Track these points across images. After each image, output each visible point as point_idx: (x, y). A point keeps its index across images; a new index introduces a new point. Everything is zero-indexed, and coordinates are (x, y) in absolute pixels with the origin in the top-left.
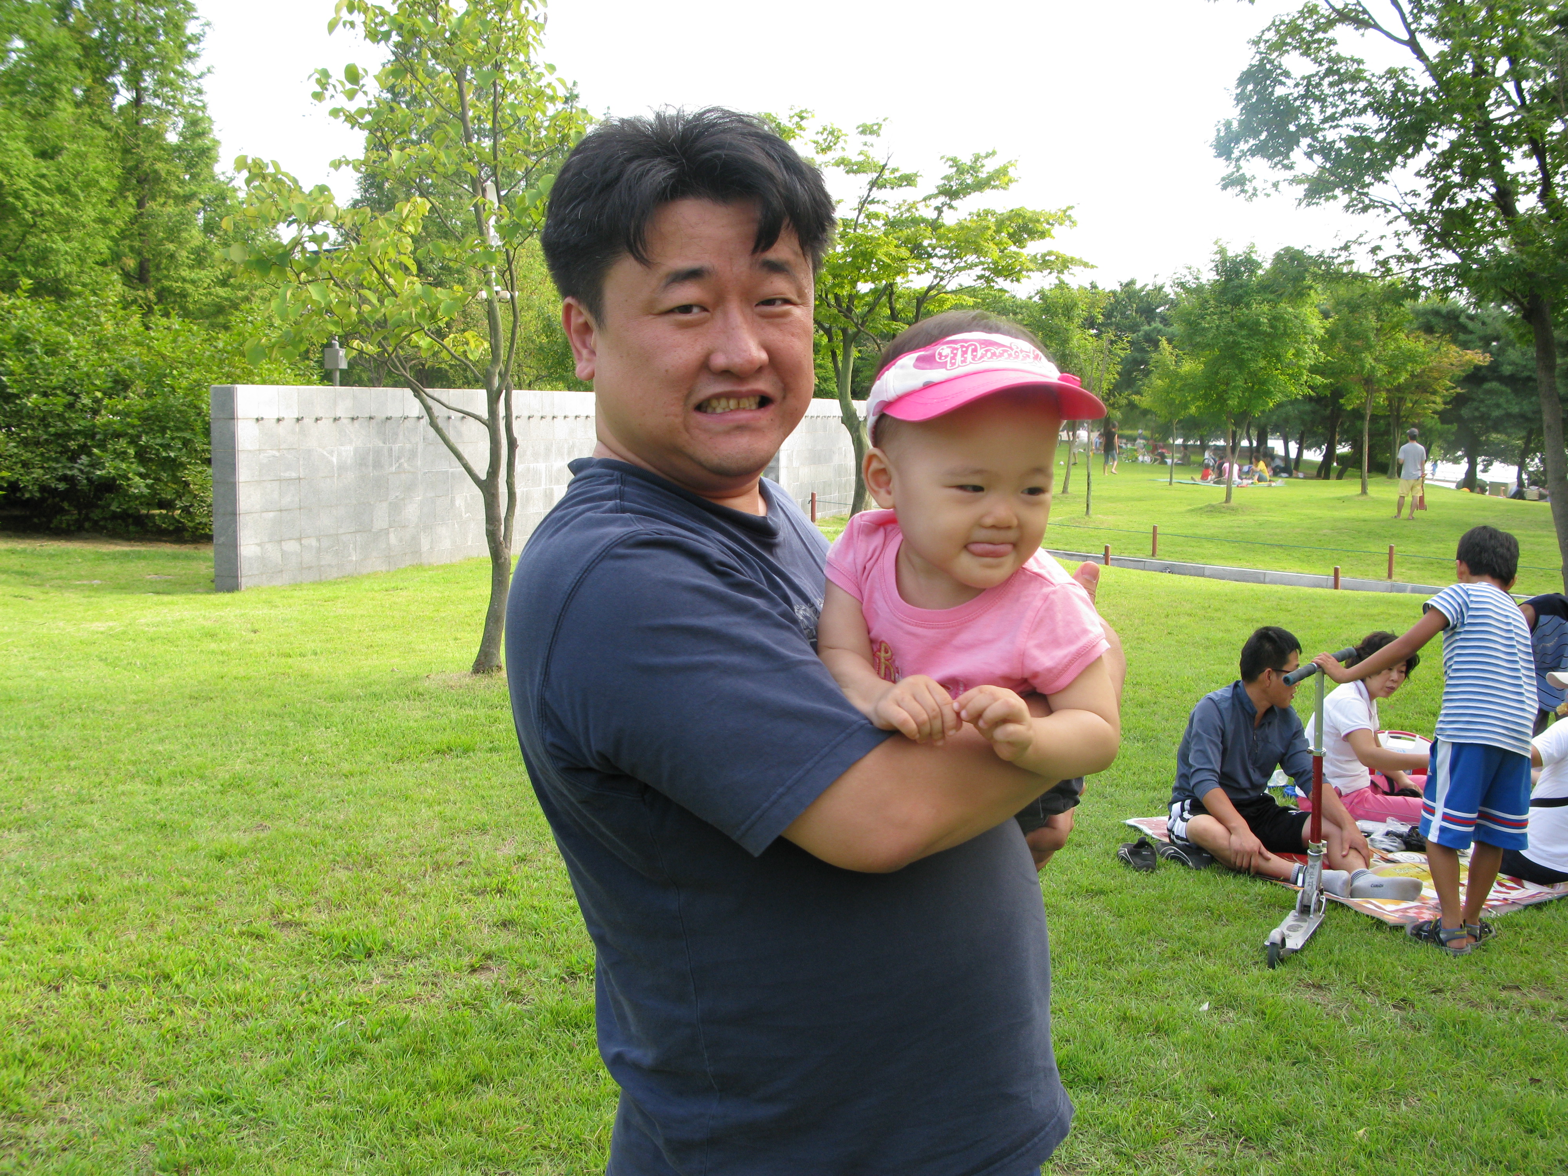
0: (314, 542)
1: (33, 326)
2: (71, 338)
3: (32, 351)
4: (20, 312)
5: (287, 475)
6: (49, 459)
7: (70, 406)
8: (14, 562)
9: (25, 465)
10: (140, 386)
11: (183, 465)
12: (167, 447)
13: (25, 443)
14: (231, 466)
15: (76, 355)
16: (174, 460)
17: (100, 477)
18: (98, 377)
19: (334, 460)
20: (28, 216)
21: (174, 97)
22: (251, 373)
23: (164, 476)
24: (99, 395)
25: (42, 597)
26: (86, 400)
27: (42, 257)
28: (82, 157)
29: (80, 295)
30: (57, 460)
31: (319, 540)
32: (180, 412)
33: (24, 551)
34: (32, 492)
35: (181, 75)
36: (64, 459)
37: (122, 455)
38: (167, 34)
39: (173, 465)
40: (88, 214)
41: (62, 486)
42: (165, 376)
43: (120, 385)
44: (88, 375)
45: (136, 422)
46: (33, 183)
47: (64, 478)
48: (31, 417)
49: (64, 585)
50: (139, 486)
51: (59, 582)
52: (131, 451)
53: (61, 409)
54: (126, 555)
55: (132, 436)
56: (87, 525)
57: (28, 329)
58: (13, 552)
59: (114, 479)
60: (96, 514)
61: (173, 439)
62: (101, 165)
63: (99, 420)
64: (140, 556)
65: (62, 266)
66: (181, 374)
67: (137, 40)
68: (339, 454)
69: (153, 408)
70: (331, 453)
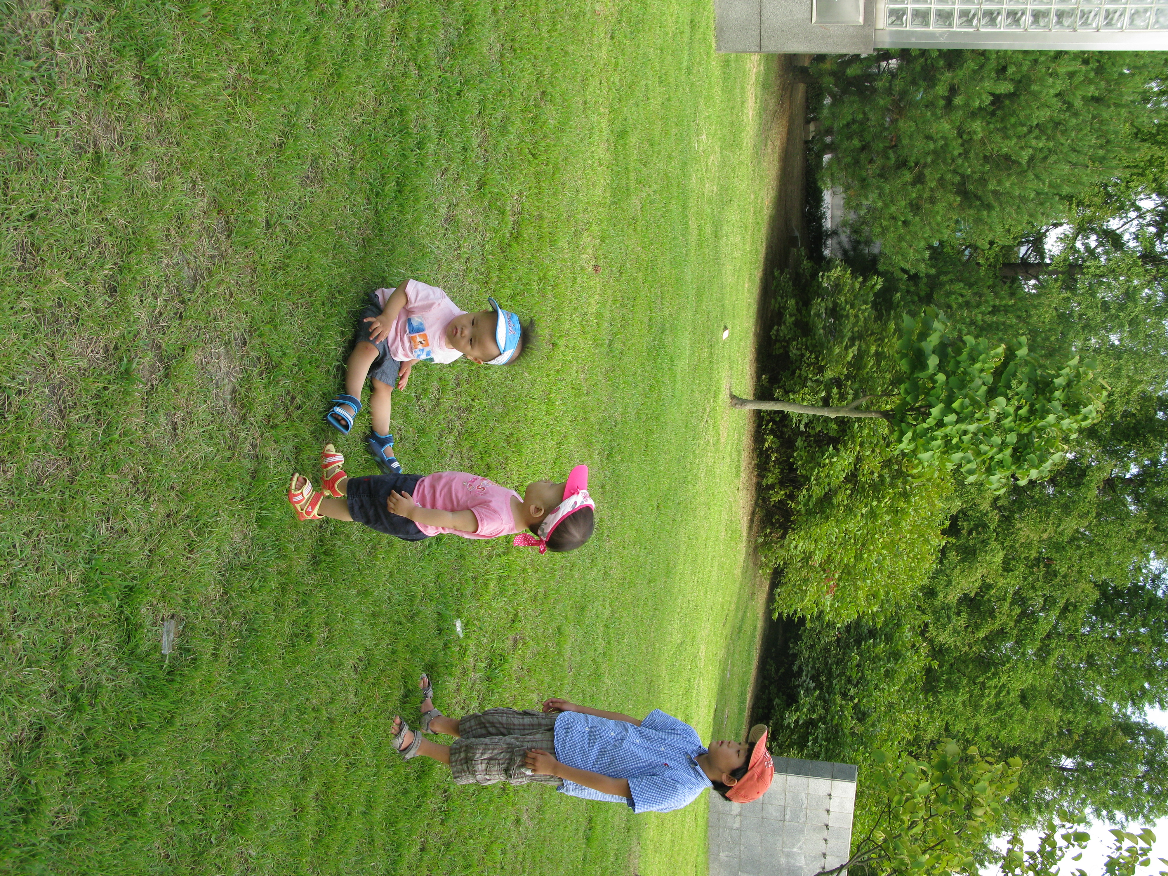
0: (736, 825)
1: (906, 664)
2: (896, 688)
3: (889, 661)
4: (916, 658)
5: (788, 812)
6: (815, 663)
7: (849, 680)
8: (748, 627)
9: (812, 646)
10: (860, 729)
11: (801, 750)
12: (815, 741)
13: (826, 650)
14: (799, 771)
15: (884, 689)
16: (805, 745)
17: (799, 693)
18: (868, 702)
19: (795, 850)
20: (981, 679)
21: (1067, 793)
22: (863, 808)
23: (795, 737)
24: (856, 701)
25: (724, 633)
26: (852, 692)
27: (952, 686)
28: (1022, 721)
29: (926, 698)
30: (813, 667)
31: (738, 829)
32: (839, 753)
33: (754, 636)
34: (793, 649)
35: (1083, 802)
36: (813, 672)
37: (812, 710)
38: (1113, 796)
39: (802, 745)
40: (981, 720)
41: (795, 668)
42: (866, 748)
43: (861, 716)
44: (870, 695)
45: (835, 722)
46: (1004, 686)
47: (801, 670)
48: (844, 654)
49: (730, 652)
50: (790, 718)
51: (731, 651)
52: (815, 716)
53: (848, 674)
54: (743, 702)
55: (825, 718)
56: (767, 682)
57: (904, 662)
58: (755, 629)
59: (797, 702)
60: (773, 689)
61: (821, 746)
62: (1017, 733)
63: (838, 698)
64: (741, 711)
65: (946, 698)
66: (865, 759)
67: (1108, 774)
68: (799, 854)
69: (844, 735)
70: (800, 848)
